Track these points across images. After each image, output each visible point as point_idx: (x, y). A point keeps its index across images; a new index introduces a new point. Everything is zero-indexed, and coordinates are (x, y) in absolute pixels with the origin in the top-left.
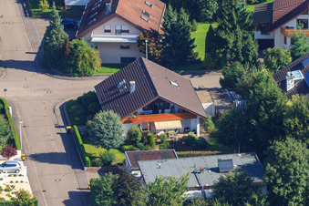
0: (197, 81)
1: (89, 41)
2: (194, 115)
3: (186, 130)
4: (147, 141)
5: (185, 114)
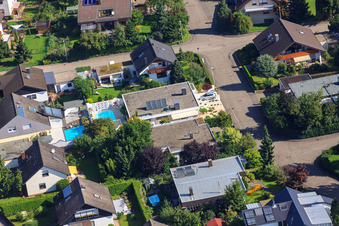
0: (315, 29)
1: (244, 11)
2: (317, 51)
3: (313, 60)
4: (291, 70)
5: (311, 51)
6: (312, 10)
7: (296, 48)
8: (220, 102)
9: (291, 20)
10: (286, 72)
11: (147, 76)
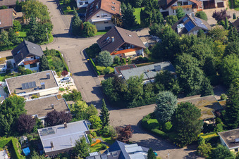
0: (139, 33)
1: (91, 22)
2: (140, 48)
3: (138, 55)
4: (122, 61)
5: (137, 48)
6: (138, 21)
7: (126, 46)
8: (73, 84)
9: (123, 27)
10: (119, 63)
11: (23, 66)
